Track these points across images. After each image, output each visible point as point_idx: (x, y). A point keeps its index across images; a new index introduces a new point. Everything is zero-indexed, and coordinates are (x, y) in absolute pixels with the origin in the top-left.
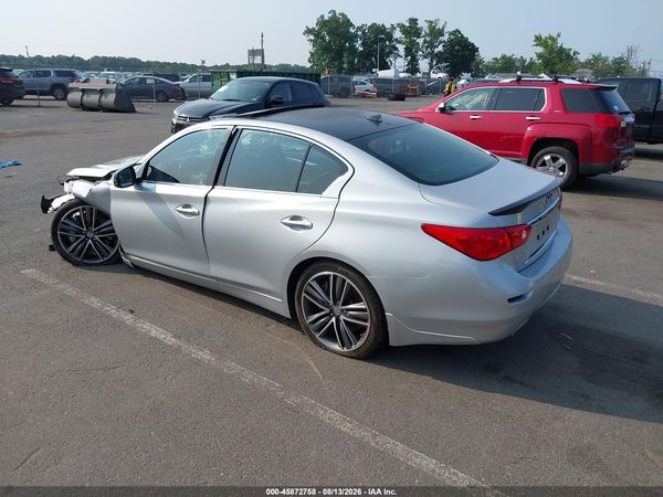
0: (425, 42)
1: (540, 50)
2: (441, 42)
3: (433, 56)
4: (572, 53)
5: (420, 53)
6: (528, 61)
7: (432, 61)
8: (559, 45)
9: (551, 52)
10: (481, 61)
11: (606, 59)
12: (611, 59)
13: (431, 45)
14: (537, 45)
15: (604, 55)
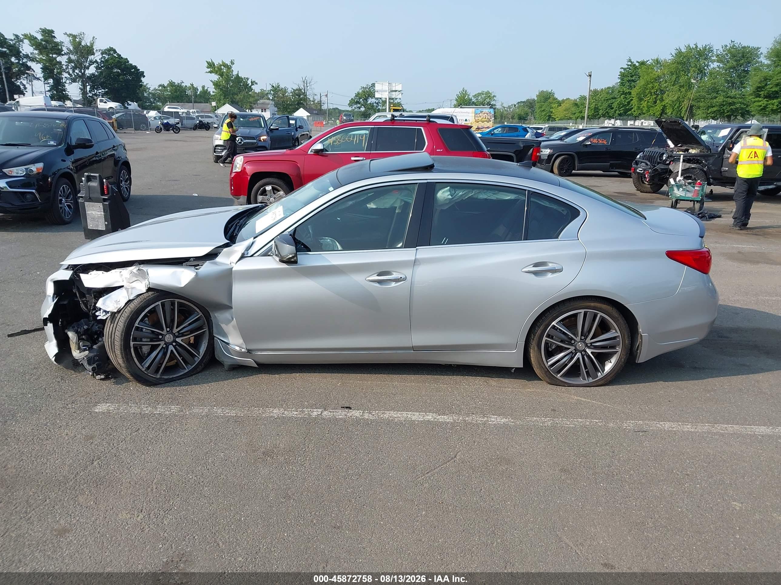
0: (70, 61)
1: (215, 77)
2: (92, 63)
3: (84, 80)
4: (249, 82)
5: (67, 75)
6: (200, 89)
7: (84, 86)
8: (235, 73)
9: (228, 80)
10: (146, 89)
11: (285, 91)
12: (290, 90)
13: (79, 65)
14: (211, 72)
15: (282, 86)
